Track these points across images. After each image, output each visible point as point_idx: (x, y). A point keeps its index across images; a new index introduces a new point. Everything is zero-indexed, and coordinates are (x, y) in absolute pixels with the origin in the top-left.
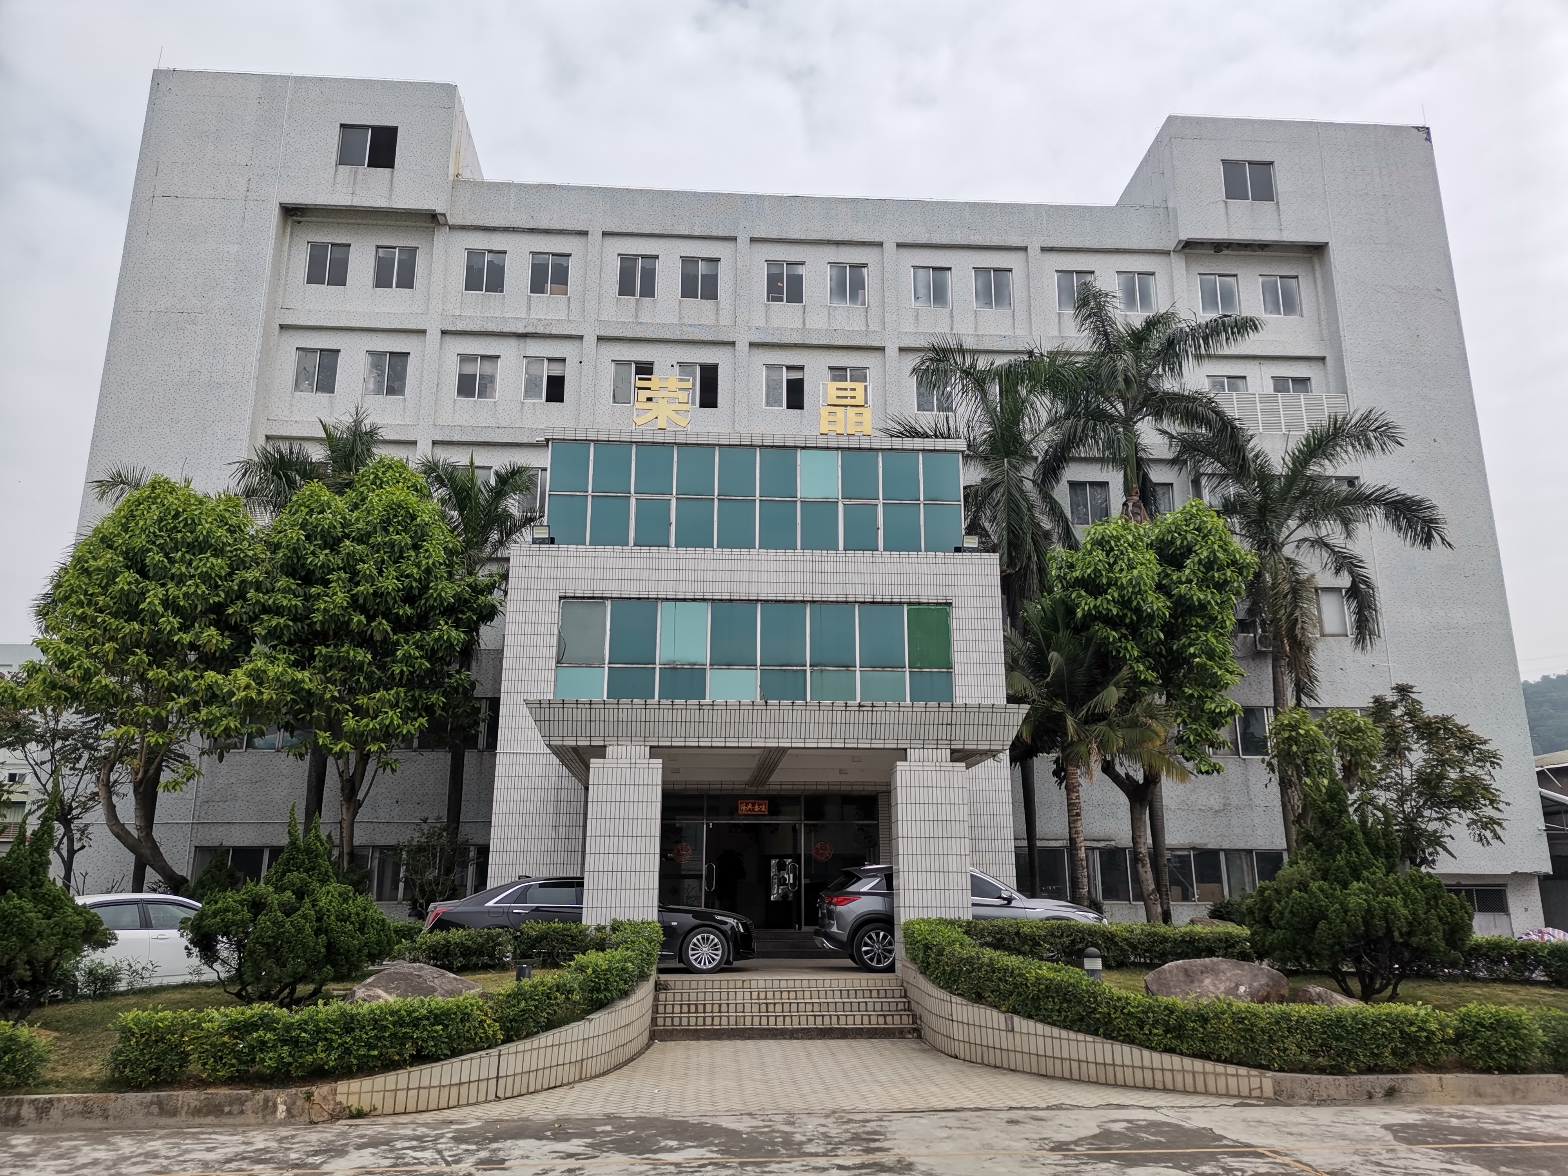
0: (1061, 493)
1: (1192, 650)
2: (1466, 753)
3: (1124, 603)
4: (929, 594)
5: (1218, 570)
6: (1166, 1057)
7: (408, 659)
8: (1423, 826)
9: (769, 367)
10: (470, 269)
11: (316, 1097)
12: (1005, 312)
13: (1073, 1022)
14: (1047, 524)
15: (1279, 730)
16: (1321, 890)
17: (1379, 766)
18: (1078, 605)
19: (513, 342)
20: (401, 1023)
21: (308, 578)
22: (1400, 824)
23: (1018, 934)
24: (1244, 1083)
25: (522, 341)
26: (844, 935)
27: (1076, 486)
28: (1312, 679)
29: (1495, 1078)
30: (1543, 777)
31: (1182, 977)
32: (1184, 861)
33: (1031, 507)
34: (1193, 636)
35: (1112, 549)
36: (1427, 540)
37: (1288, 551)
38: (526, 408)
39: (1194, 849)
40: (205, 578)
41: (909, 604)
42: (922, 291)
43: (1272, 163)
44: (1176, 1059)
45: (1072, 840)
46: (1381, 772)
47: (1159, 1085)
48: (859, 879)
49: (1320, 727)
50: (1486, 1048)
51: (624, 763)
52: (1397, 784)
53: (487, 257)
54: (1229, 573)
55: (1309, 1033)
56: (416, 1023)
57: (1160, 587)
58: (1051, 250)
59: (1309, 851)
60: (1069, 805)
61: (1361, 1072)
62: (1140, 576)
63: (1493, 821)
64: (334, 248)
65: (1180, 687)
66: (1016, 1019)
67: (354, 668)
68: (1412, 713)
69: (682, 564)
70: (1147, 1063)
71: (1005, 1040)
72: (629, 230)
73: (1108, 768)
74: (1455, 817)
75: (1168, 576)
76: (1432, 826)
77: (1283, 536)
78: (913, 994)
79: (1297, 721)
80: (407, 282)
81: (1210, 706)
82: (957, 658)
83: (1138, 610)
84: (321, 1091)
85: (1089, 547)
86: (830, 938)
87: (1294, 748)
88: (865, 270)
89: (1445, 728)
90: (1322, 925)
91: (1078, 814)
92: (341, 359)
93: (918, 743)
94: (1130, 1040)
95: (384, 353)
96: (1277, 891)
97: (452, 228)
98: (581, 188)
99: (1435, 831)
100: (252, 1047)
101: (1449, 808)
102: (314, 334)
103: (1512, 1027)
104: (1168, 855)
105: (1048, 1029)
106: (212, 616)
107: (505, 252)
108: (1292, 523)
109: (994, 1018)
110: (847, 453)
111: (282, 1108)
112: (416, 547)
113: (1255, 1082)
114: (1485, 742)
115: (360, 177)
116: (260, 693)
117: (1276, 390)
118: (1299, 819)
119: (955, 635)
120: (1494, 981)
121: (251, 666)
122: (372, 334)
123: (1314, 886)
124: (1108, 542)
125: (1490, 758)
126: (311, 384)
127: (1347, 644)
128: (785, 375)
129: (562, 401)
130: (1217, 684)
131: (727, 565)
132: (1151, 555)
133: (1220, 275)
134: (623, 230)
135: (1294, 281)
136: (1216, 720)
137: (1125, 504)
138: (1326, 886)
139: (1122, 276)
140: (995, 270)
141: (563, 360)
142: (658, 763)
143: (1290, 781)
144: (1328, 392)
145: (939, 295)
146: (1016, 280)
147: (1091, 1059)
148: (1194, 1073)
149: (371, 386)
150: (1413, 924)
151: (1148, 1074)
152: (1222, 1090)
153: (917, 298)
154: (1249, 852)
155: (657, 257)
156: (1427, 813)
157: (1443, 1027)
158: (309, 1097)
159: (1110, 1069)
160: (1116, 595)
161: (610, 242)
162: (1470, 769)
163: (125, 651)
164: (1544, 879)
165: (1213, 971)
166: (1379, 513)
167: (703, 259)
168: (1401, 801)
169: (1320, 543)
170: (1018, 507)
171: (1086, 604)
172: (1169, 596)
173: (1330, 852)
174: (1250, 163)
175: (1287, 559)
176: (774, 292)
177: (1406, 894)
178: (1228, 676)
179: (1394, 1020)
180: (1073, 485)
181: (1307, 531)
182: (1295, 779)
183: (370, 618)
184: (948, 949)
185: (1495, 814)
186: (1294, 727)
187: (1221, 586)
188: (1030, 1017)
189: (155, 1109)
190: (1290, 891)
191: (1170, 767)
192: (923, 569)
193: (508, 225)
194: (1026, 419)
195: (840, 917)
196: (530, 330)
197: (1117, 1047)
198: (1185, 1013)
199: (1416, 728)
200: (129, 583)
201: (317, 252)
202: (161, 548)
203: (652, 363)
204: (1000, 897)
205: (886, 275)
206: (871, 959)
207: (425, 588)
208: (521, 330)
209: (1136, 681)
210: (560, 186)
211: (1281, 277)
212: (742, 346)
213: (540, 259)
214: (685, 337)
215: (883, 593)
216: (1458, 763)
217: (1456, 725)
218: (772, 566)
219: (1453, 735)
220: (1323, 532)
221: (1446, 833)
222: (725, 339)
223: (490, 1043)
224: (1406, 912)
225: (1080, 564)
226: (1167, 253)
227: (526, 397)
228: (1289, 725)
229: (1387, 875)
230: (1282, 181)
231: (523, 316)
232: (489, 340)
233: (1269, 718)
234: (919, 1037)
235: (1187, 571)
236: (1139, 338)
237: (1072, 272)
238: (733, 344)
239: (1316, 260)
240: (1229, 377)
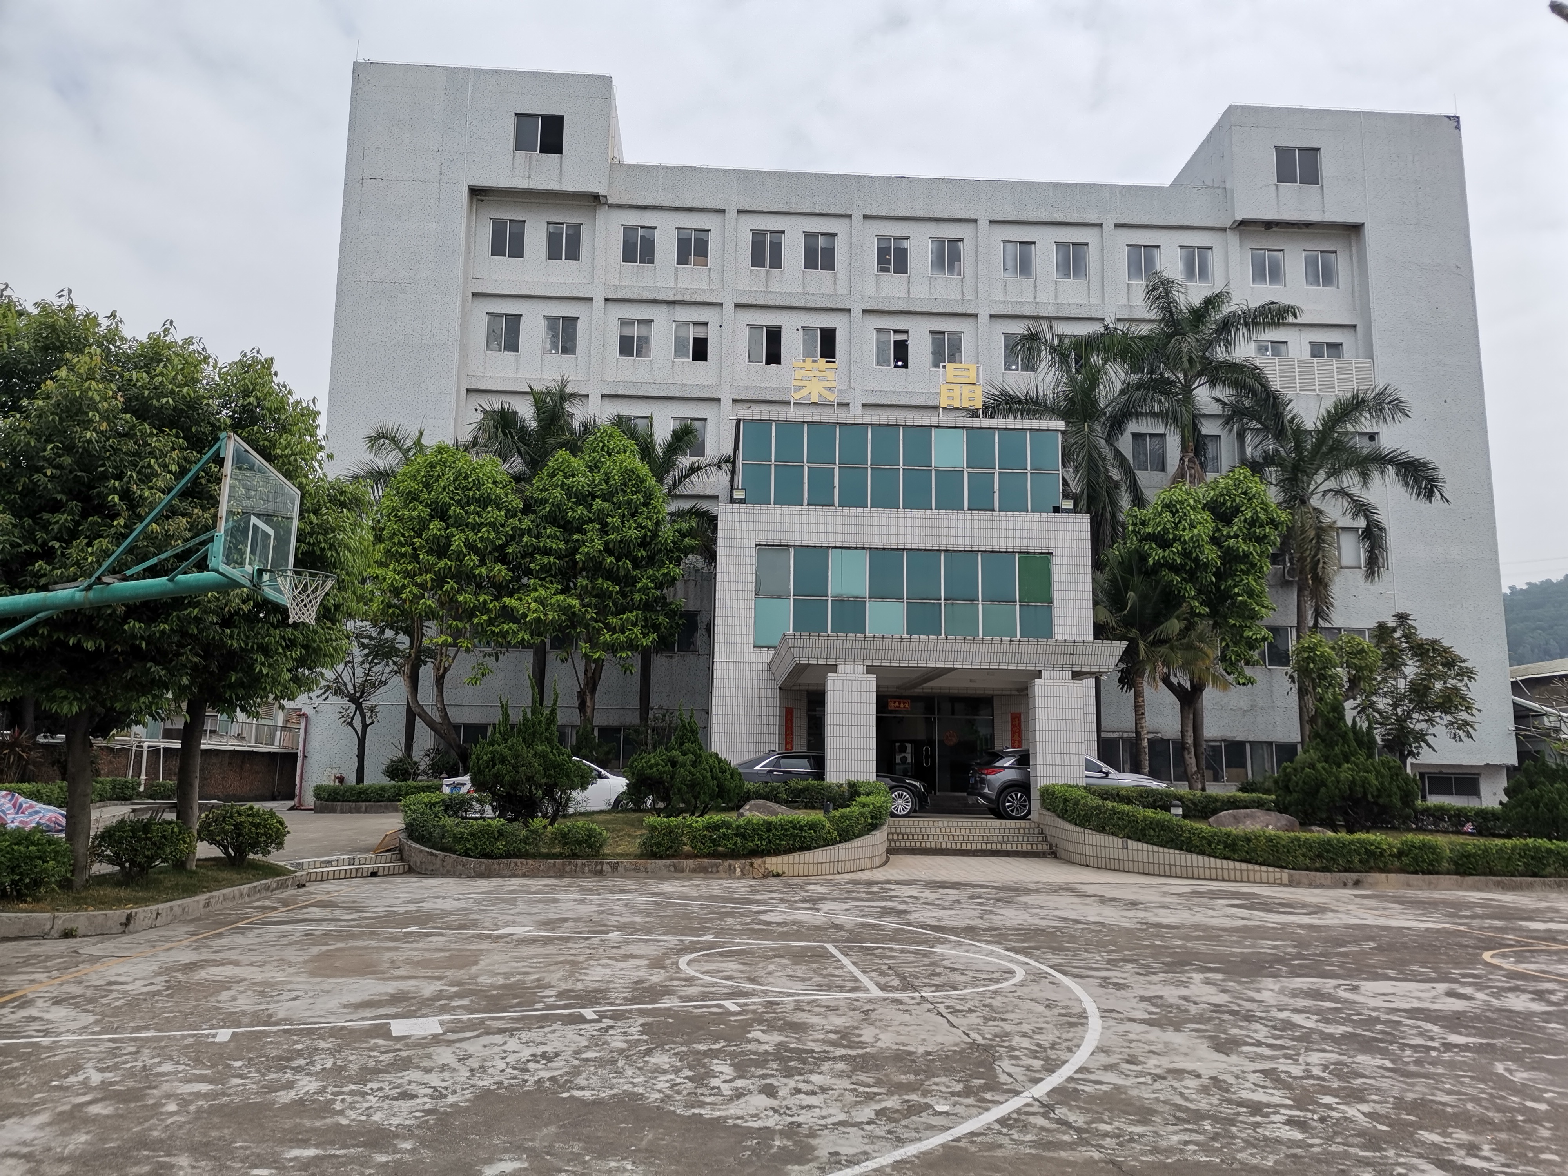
0: (1125, 444)
1: (1236, 590)
2: (1449, 669)
3: (1186, 554)
4: (1035, 545)
5: (1260, 527)
6: (1225, 862)
7: (645, 590)
8: (1411, 726)
9: (879, 331)
10: (626, 242)
11: (755, 865)
12: (1082, 282)
13: (1167, 842)
14: (1116, 474)
15: (1299, 652)
16: (1323, 768)
17: (1379, 678)
18: (1150, 555)
19: (664, 308)
20: (794, 827)
21: (568, 527)
22: (1392, 724)
23: (1118, 795)
24: (1271, 875)
25: (671, 307)
26: (993, 794)
27: (1137, 437)
28: (1329, 605)
29: (1420, 876)
30: (1515, 687)
31: (1232, 819)
32: (1216, 750)
33: (1104, 460)
34: (1237, 579)
35: (1177, 511)
36: (1430, 496)
37: (1315, 501)
38: (676, 366)
39: (1225, 741)
40: (493, 525)
41: (1020, 553)
42: (1010, 264)
43: (1319, 149)
44: (1231, 863)
45: (1137, 733)
46: (1380, 683)
47: (1220, 878)
48: (1003, 757)
49: (1333, 648)
50: (1415, 859)
51: (850, 676)
52: (1392, 692)
53: (640, 232)
54: (1267, 530)
55: (1310, 848)
56: (801, 828)
57: (1215, 541)
58: (1124, 226)
59: (1318, 744)
60: (1136, 706)
61: (1340, 871)
62: (1200, 535)
63: (1466, 723)
64: (513, 224)
65: (1225, 618)
66: (1130, 842)
67: (603, 595)
68: (1409, 636)
69: (847, 521)
70: (1213, 865)
71: (1122, 854)
72: (760, 209)
73: (1166, 681)
74: (1438, 720)
75: (1218, 530)
76: (1419, 726)
77: (1312, 487)
78: (1047, 831)
79: (1315, 644)
80: (573, 254)
81: (1248, 633)
82: (1056, 595)
83: (1196, 560)
84: (758, 862)
85: (1159, 509)
86: (984, 797)
87: (1312, 665)
88: (961, 244)
89: (1434, 649)
90: (1323, 790)
91: (1143, 714)
92: (523, 321)
93: (1050, 667)
94: (1202, 853)
95: (558, 318)
96: (1295, 770)
97: (611, 206)
98: (718, 170)
99: (1422, 730)
100: (719, 837)
101: (1433, 712)
102: (500, 301)
103: (1433, 849)
104: (1204, 745)
105: (1150, 847)
106: (497, 554)
107: (655, 228)
108: (1321, 475)
109: (1116, 841)
110: (970, 431)
111: (738, 870)
112: (646, 504)
113: (1278, 875)
114: (1464, 661)
115: (534, 162)
116: (546, 615)
117: (1314, 355)
118: (1312, 720)
119: (1055, 578)
120: (1438, 831)
121: (537, 594)
122: (548, 301)
123: (1319, 766)
124: (1175, 506)
125: (1468, 674)
126: (499, 345)
127: (1360, 574)
128: (893, 337)
129: (706, 360)
130: (1254, 616)
131: (881, 521)
132: (1207, 515)
133: (1269, 250)
134: (755, 208)
135: (1333, 255)
136: (1252, 644)
137: (1181, 459)
138: (1327, 766)
139: (1184, 250)
140: (1074, 244)
141: (706, 324)
142: (873, 677)
143: (1307, 690)
144: (1357, 357)
145: (1025, 267)
146: (1092, 255)
147: (1178, 863)
148: (1241, 870)
149: (548, 346)
150: (1381, 790)
151: (1213, 871)
152: (1258, 879)
153: (1005, 270)
154: (1270, 744)
155: (783, 232)
156: (1415, 715)
157: (1391, 847)
158: (752, 865)
159: (1190, 869)
160: (1180, 548)
161: (744, 218)
162: (1452, 682)
163: (440, 580)
164: (1511, 771)
165: (1252, 817)
166: (1391, 470)
167: (822, 234)
168: (1395, 706)
169: (1342, 493)
170: (1097, 466)
171: (1156, 554)
172: (1220, 547)
173: (1331, 745)
174: (1300, 149)
175: (1315, 509)
176: (883, 264)
177: (1378, 772)
178: (1263, 610)
179: (1361, 842)
180: (1136, 436)
181: (1332, 484)
182: (1310, 689)
183: (618, 559)
184: (1082, 801)
185: (1469, 718)
186: (1312, 649)
187: (1260, 540)
188: (1139, 840)
189: (672, 869)
190: (1303, 769)
191: (1215, 679)
192: (1030, 526)
193: (658, 204)
194: (1101, 387)
195: (989, 784)
196: (678, 298)
197: (1194, 856)
198: (1237, 836)
199: (1411, 648)
200: (440, 530)
201: (498, 229)
202: (459, 502)
203: (780, 327)
204: (1101, 772)
205: (980, 249)
206: (1012, 811)
207: (655, 535)
208: (671, 299)
209: (1193, 613)
210: (701, 169)
211: (1322, 252)
212: (857, 313)
213: (684, 234)
214: (809, 305)
215: (1000, 544)
216: (1443, 677)
217: (1442, 647)
218: (915, 522)
219: (1439, 655)
220: (1345, 485)
221: (1430, 732)
222: (842, 307)
223: (833, 842)
224: (1376, 783)
225: (1152, 523)
226: (1224, 230)
227: (676, 356)
228: (1309, 647)
229: (1367, 760)
230: (1327, 166)
231: (672, 285)
232: (645, 306)
233: (1292, 636)
234: (1056, 857)
235: (1235, 528)
236: (1199, 315)
237: (1140, 246)
238: (849, 310)
239: (1353, 237)
240: (1272, 342)
